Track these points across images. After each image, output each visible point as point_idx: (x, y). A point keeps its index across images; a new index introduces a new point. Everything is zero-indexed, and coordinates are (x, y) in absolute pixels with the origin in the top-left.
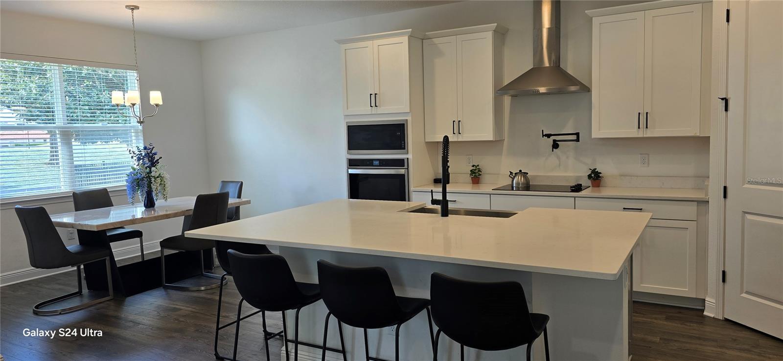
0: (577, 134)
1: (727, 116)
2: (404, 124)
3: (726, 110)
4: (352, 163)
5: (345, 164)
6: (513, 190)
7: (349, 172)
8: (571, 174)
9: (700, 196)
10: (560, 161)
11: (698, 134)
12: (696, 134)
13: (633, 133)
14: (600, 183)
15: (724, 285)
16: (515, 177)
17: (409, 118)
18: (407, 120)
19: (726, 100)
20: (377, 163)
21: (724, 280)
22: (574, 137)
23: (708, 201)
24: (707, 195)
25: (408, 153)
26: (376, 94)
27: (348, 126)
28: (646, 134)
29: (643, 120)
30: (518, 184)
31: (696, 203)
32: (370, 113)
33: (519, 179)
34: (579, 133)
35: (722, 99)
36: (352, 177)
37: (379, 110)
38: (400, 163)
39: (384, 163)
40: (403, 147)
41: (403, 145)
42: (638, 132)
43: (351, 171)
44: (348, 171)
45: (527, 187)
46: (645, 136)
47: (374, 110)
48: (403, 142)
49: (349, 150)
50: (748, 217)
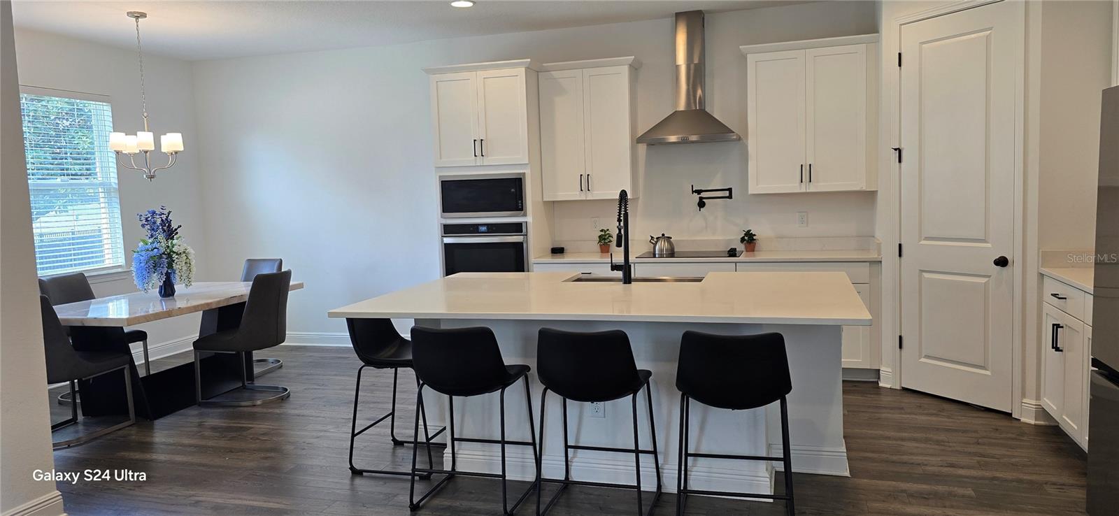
0: (730, 190)
1: (900, 167)
2: (521, 179)
3: (900, 161)
4: (448, 230)
5: (438, 231)
6: (654, 256)
7: (445, 242)
8: (720, 238)
9: (873, 256)
10: (707, 223)
11: (864, 189)
12: (861, 188)
13: (794, 186)
14: (754, 247)
15: (901, 351)
16: (656, 242)
17: (527, 171)
18: (525, 173)
19: (900, 151)
20: (484, 229)
21: (901, 347)
22: (727, 193)
23: (881, 262)
24: (879, 254)
25: (525, 215)
26: (482, 140)
27: (442, 181)
28: (809, 189)
29: (807, 173)
30: (661, 250)
31: (868, 263)
32: (474, 165)
33: (662, 245)
35: (896, 149)
36: (448, 248)
37: (486, 161)
38: (517, 228)
39: (493, 229)
40: (520, 207)
41: (520, 204)
42: (800, 185)
43: (448, 240)
44: (442, 241)
45: (672, 254)
46: (808, 191)
47: (479, 161)
48: (520, 202)
49: (443, 212)
50: (926, 275)
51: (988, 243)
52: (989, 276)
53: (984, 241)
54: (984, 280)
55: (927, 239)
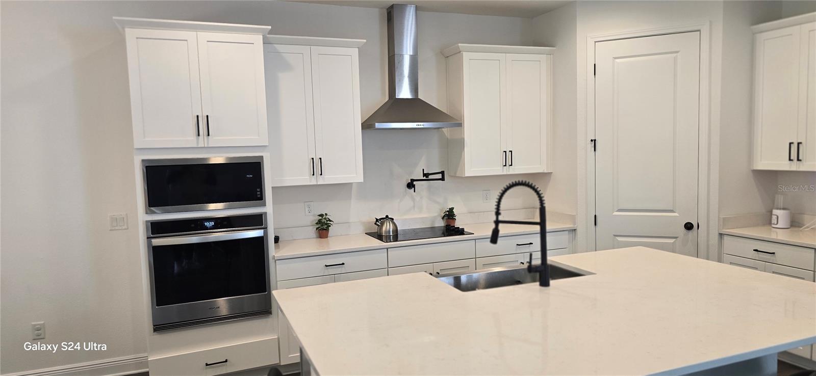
0: (443, 173)
1: (595, 155)
2: (259, 163)
3: (595, 150)
4: (157, 228)
5: (142, 231)
7: (153, 245)
8: (426, 216)
9: (569, 226)
10: (414, 203)
12: (544, 170)
14: (455, 222)
16: (382, 224)
17: (265, 154)
18: (262, 157)
19: (595, 141)
22: (440, 176)
23: (576, 230)
24: (575, 223)
25: (264, 205)
26: (207, 116)
27: (146, 166)
28: (511, 171)
29: (508, 158)
32: (195, 146)
33: (387, 226)
34: (444, 171)
36: (159, 252)
37: (214, 141)
38: (257, 221)
39: (220, 223)
40: (259, 196)
41: (259, 193)
43: (158, 242)
44: (149, 243)
45: (397, 236)
46: (508, 173)
47: (203, 141)
48: (258, 190)
49: (149, 206)
50: (618, 238)
51: (675, 212)
52: (676, 238)
53: (672, 211)
54: (672, 241)
55: (619, 210)
